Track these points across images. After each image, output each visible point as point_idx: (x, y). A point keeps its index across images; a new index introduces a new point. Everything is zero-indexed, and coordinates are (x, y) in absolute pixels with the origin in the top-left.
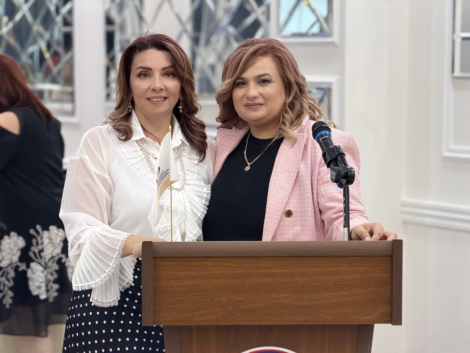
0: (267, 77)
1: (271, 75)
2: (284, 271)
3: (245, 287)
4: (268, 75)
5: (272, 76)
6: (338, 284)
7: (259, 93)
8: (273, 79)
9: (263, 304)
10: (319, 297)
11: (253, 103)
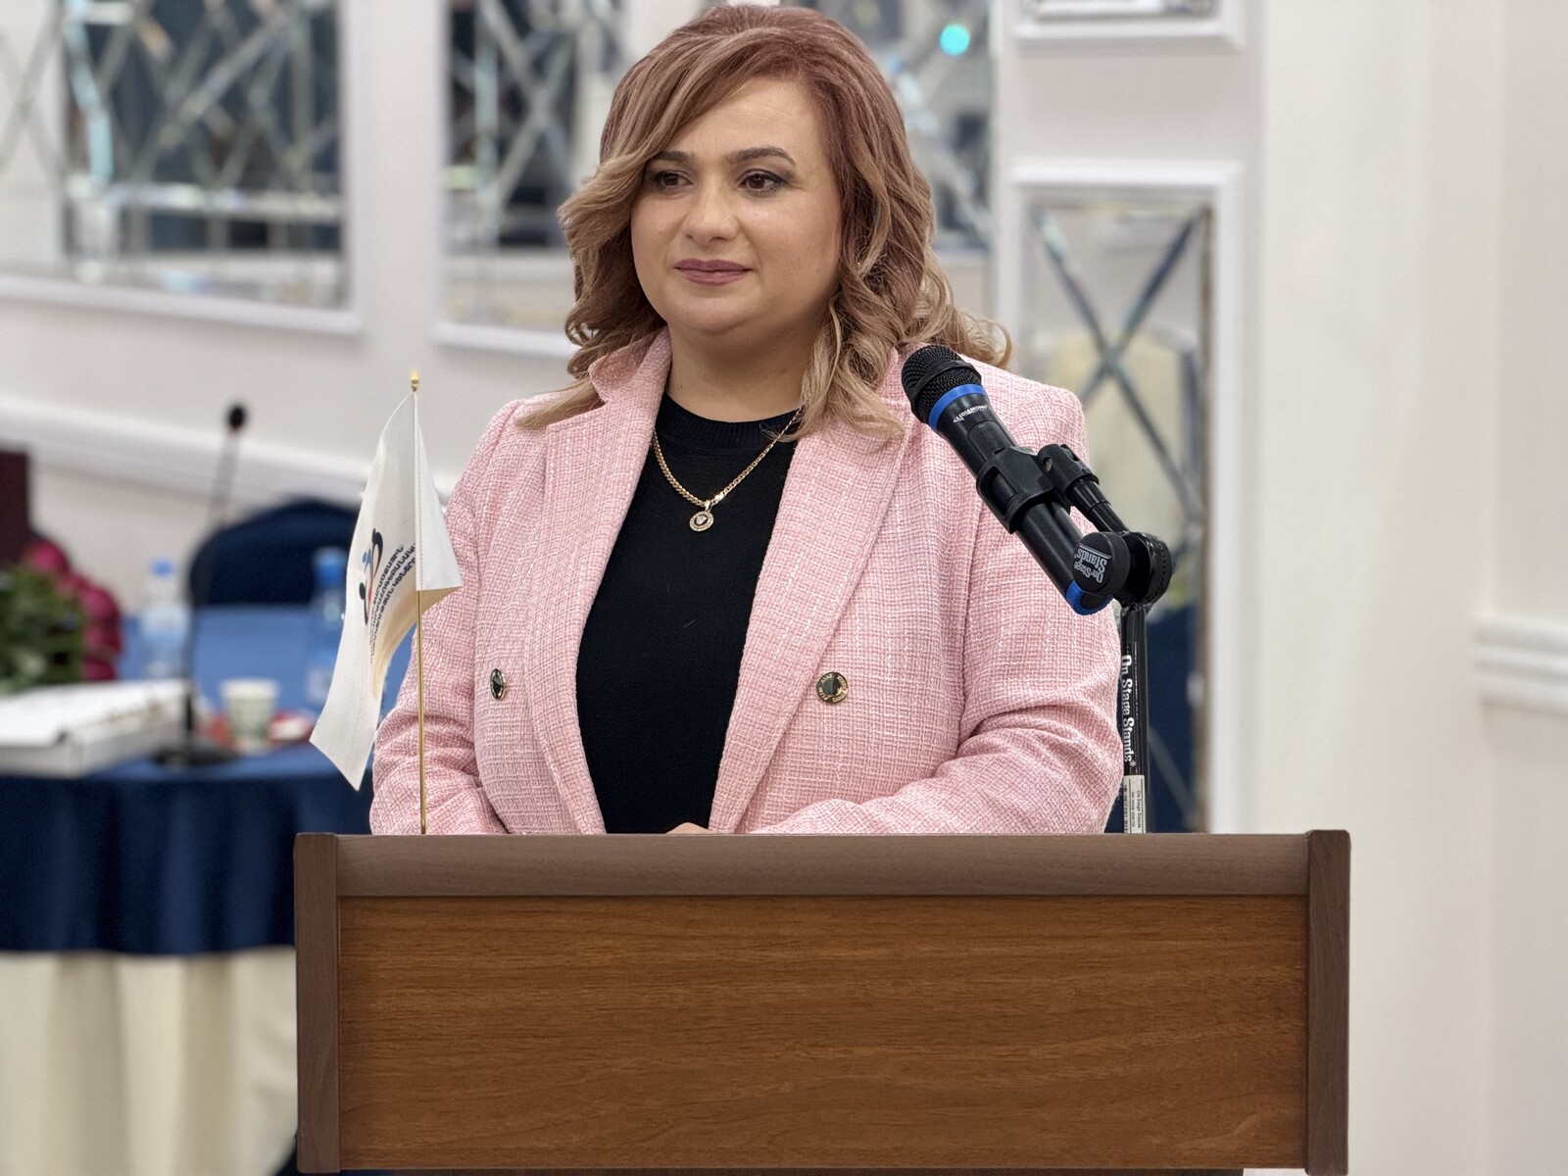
0: (775, 163)
1: (792, 156)
2: (871, 953)
3: (711, 1018)
4: (782, 154)
5: (794, 160)
7: (736, 222)
8: (800, 171)
9: (786, 1087)
10: (1011, 1059)
11: (710, 263)
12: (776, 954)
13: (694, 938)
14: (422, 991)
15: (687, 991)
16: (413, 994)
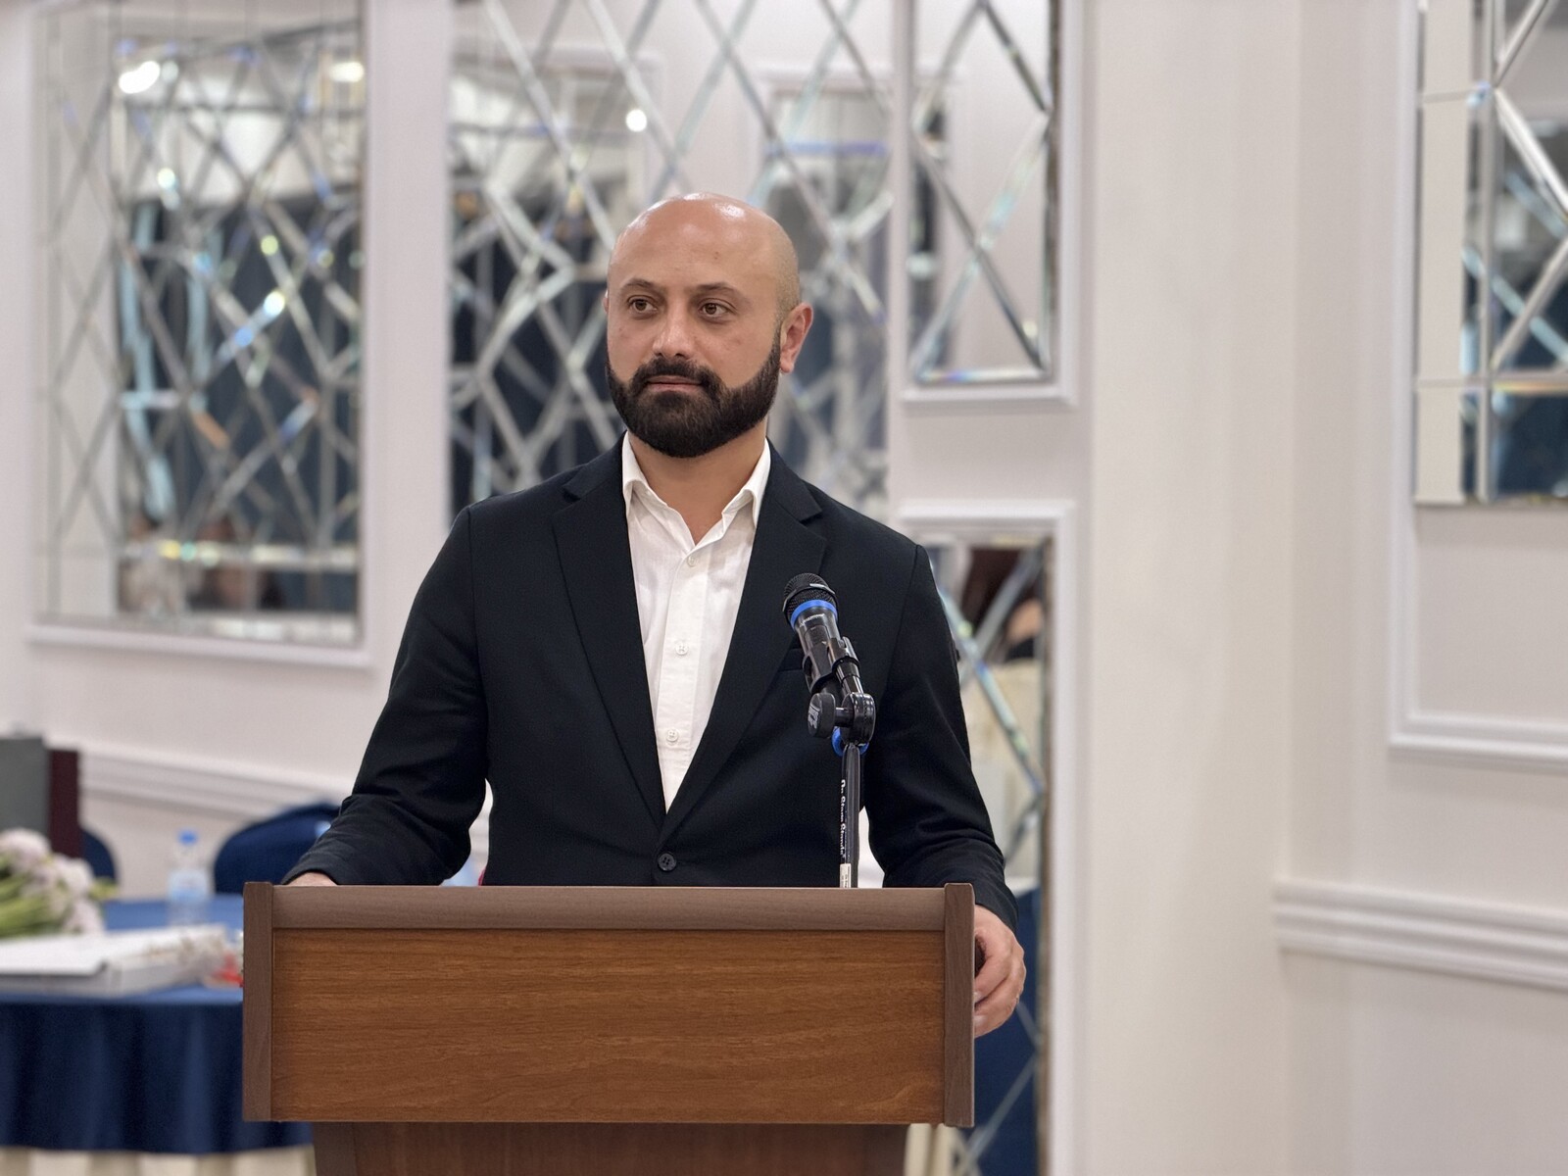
2: (643, 971)
3: (532, 1016)
6: (794, 1009)
9: (584, 1065)
10: (740, 1046)
12: (577, 971)
13: (520, 959)
14: (330, 996)
15: (515, 996)
16: (323, 998)
